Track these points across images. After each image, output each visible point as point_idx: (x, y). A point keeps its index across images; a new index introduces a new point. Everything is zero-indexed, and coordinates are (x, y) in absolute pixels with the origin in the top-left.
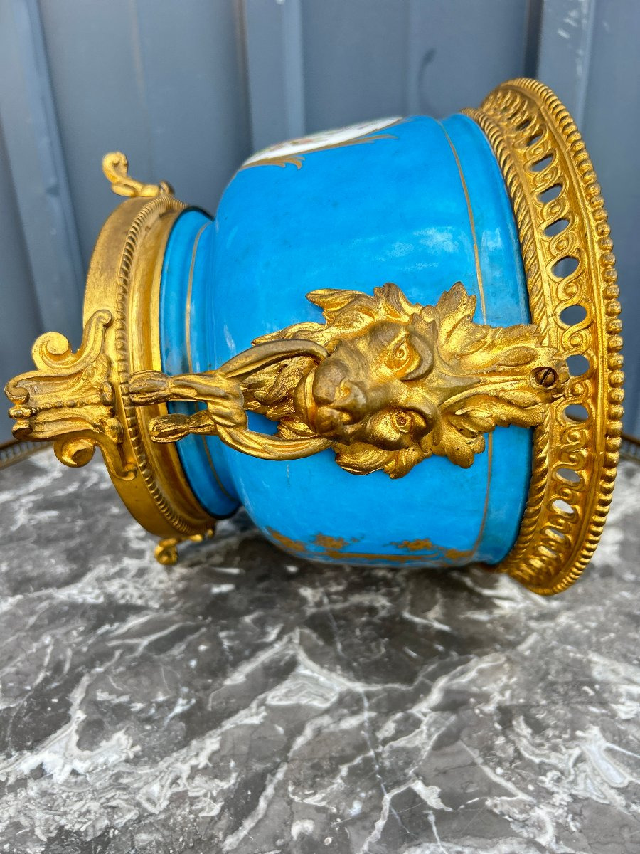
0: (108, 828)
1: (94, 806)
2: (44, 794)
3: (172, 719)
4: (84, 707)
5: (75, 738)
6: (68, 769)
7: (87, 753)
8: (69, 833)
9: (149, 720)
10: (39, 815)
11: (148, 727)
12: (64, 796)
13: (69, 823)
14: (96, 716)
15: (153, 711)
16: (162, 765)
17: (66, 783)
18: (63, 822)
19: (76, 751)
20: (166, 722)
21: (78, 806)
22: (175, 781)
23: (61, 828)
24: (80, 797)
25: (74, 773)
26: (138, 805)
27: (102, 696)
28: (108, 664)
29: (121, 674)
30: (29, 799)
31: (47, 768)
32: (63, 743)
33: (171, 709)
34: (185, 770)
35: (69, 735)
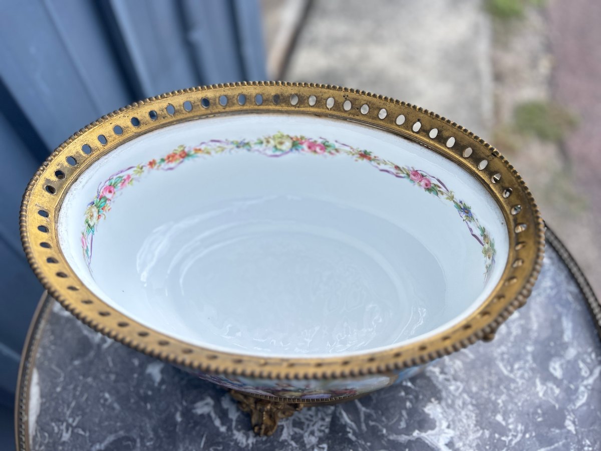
0: (473, 405)
1: (463, 413)
2: (460, 438)
3: (415, 386)
4: (411, 433)
5: (430, 432)
6: (447, 431)
7: (438, 424)
8: (477, 421)
9: (417, 398)
10: (471, 437)
11: (421, 397)
12: (460, 428)
13: (472, 422)
14: (416, 425)
15: (411, 397)
16: (440, 387)
17: (454, 429)
18: (472, 425)
19: (437, 429)
20: (417, 389)
21: (465, 421)
22: (447, 380)
23: (476, 426)
24: (460, 420)
25: (448, 427)
26: (460, 394)
27: (403, 425)
28: (380, 427)
29: (387, 418)
30: (464, 445)
31: (447, 441)
32: (433, 437)
33: (410, 388)
34: (441, 377)
35: (428, 435)
